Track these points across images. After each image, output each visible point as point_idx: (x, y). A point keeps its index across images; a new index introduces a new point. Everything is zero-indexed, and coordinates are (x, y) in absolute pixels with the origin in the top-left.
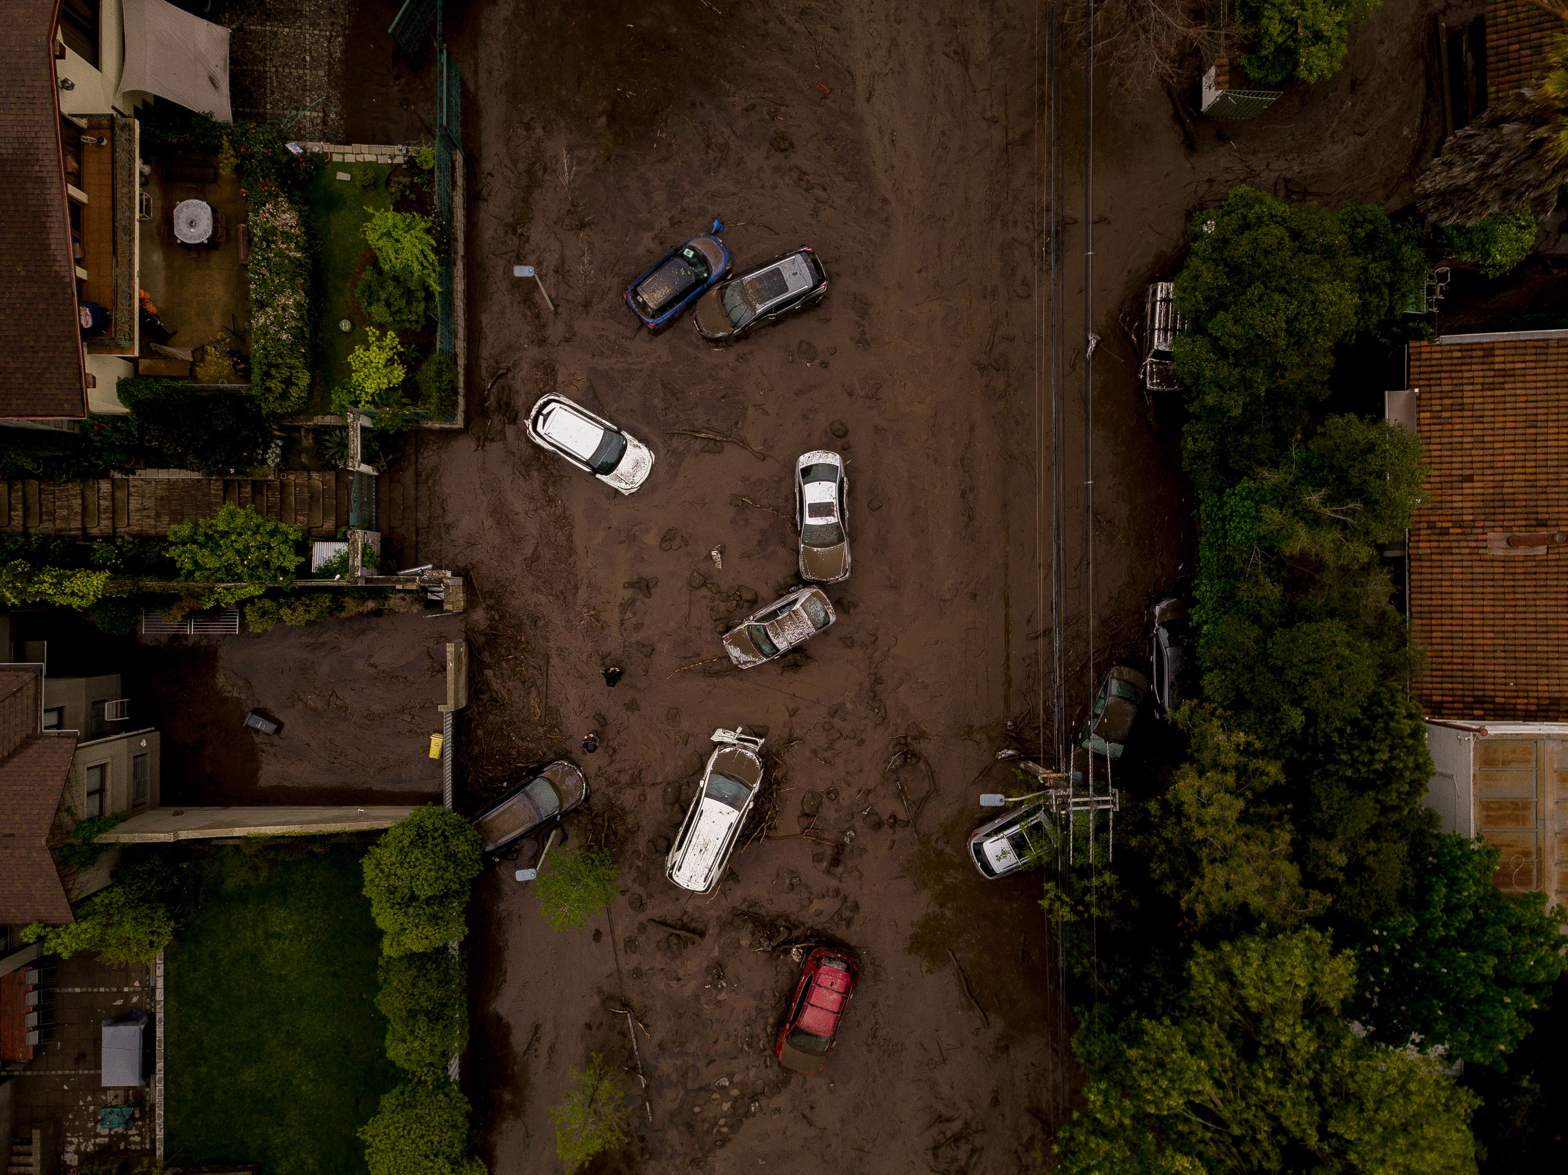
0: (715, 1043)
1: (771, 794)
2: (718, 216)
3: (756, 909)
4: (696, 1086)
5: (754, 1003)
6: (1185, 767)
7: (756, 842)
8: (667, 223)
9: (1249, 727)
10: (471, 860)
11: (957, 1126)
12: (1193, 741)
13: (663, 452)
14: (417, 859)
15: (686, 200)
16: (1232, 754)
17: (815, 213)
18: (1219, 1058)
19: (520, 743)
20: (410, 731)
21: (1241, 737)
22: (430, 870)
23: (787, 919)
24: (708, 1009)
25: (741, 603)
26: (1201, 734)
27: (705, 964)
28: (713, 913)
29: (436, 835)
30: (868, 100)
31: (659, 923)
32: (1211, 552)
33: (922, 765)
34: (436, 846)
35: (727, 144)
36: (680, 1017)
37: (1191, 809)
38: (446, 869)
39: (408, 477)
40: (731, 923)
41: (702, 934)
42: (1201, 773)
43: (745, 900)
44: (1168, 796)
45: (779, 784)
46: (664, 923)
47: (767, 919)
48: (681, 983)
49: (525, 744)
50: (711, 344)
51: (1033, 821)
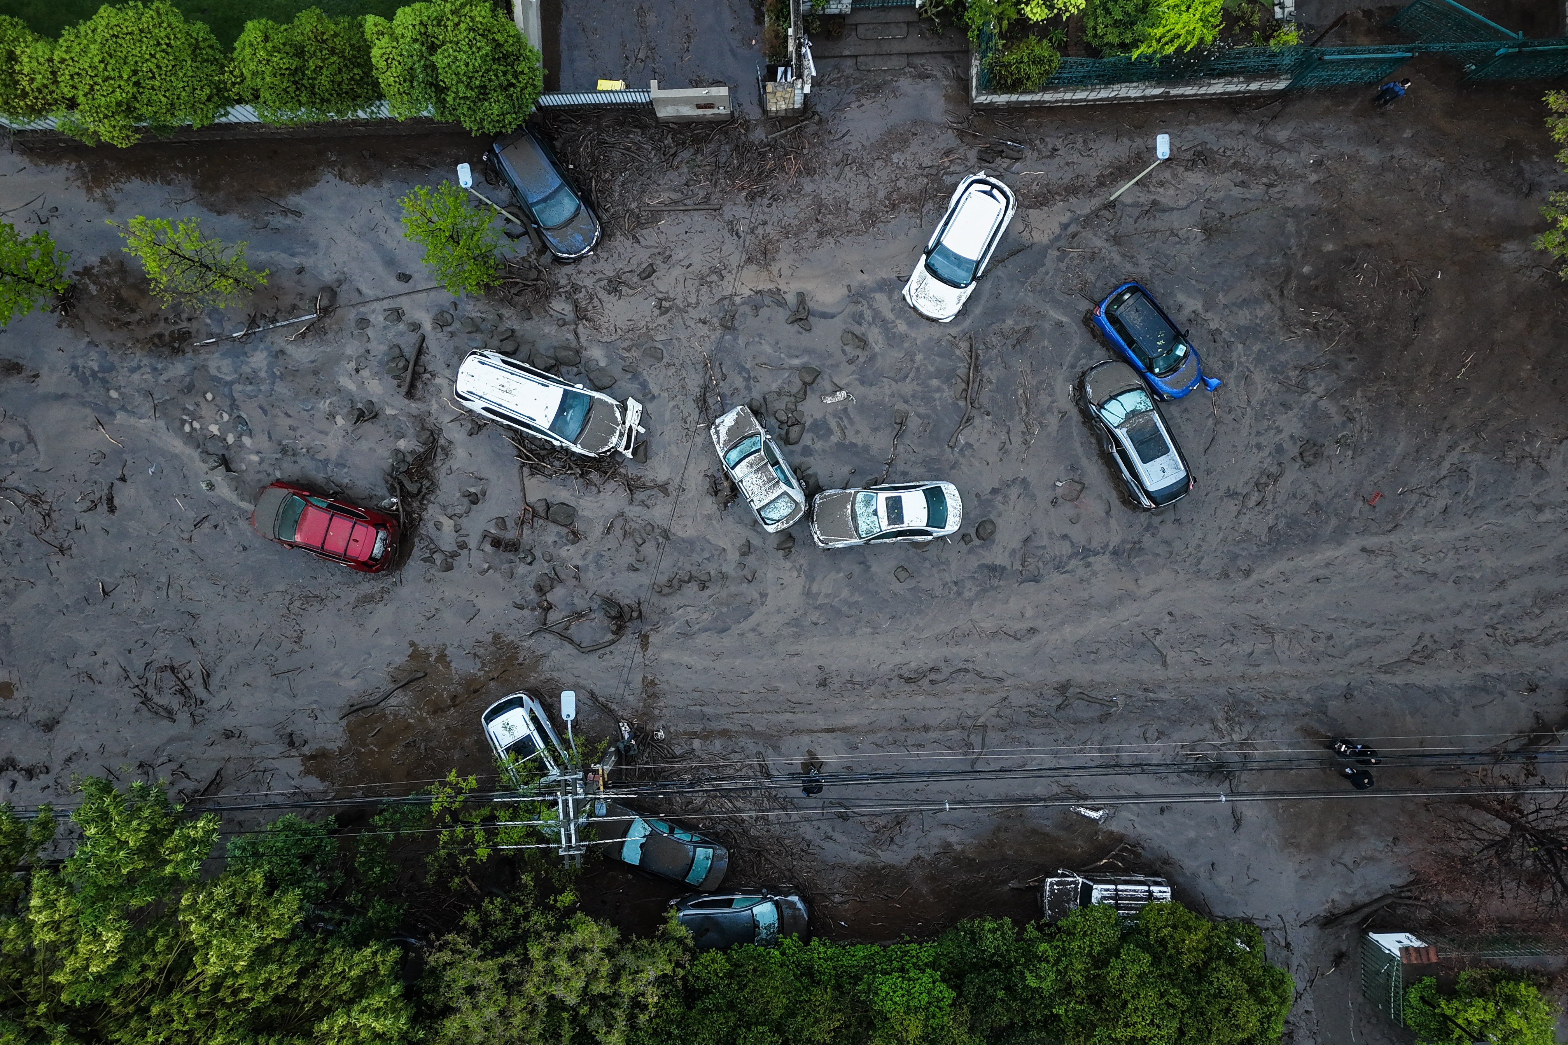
0: (286, 414)
1: (570, 468)
2: (1223, 385)
3: (440, 456)
4: (236, 395)
5: (334, 457)
6: (614, 934)
7: (516, 452)
8: (1213, 326)
9: (662, 1007)
10: (482, 120)
11: (199, 691)
12: (645, 942)
13: (954, 331)
14: (479, 49)
15: (1240, 346)
16: (632, 989)
17: (1231, 494)
18: (251, 984)
19: (618, 183)
20: (627, 58)
21: (652, 999)
22: (467, 65)
23: (430, 491)
24: (324, 406)
25: (785, 427)
26: (654, 951)
27: (374, 400)
28: (434, 407)
29: (509, 77)
30: (1364, 550)
31: (421, 345)
32: (864, 958)
33: (610, 637)
34: (496, 75)
35: (1307, 390)
36: (315, 373)
37: (565, 942)
38: (468, 86)
39: (914, 43)
40: (423, 428)
41: (410, 394)
42: (609, 952)
43: (450, 442)
44: (579, 914)
45: (581, 476)
46: (420, 352)
47: (429, 469)
48: (354, 373)
49: (618, 189)
50: (1076, 382)
51: (549, 763)
